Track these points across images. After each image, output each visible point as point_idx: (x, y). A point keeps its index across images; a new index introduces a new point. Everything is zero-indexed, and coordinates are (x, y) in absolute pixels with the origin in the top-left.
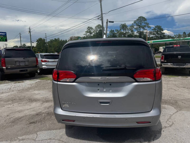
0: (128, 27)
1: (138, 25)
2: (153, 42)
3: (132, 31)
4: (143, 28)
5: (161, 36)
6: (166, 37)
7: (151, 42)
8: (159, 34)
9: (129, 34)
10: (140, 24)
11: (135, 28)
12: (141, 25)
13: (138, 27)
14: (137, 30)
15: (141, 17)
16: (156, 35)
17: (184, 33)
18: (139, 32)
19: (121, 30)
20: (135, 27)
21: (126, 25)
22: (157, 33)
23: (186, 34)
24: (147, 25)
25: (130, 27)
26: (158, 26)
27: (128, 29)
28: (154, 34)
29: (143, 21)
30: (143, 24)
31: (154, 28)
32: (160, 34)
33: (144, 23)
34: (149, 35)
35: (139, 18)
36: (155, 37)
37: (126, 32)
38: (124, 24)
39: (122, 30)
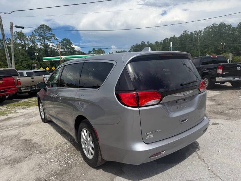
0: (27, 37)
1: (42, 36)
2: (66, 58)
3: (34, 42)
4: (48, 39)
5: (70, 52)
6: (77, 52)
7: (64, 58)
8: (68, 49)
9: (30, 46)
10: (43, 35)
11: (37, 39)
12: (45, 36)
13: (41, 38)
14: (40, 42)
15: (43, 25)
16: (65, 49)
17: (94, 49)
18: (43, 44)
19: (16, 39)
20: (38, 37)
21: (24, 34)
22: (66, 48)
23: (95, 50)
24: (53, 36)
25: (29, 37)
26: (65, 39)
27: (27, 39)
28: (62, 48)
29: (47, 31)
30: (48, 35)
31: (61, 41)
32: (70, 49)
33: (49, 33)
34: (57, 49)
35: (41, 25)
36: (65, 52)
37: (25, 44)
38: (20, 31)
39: (18, 39)
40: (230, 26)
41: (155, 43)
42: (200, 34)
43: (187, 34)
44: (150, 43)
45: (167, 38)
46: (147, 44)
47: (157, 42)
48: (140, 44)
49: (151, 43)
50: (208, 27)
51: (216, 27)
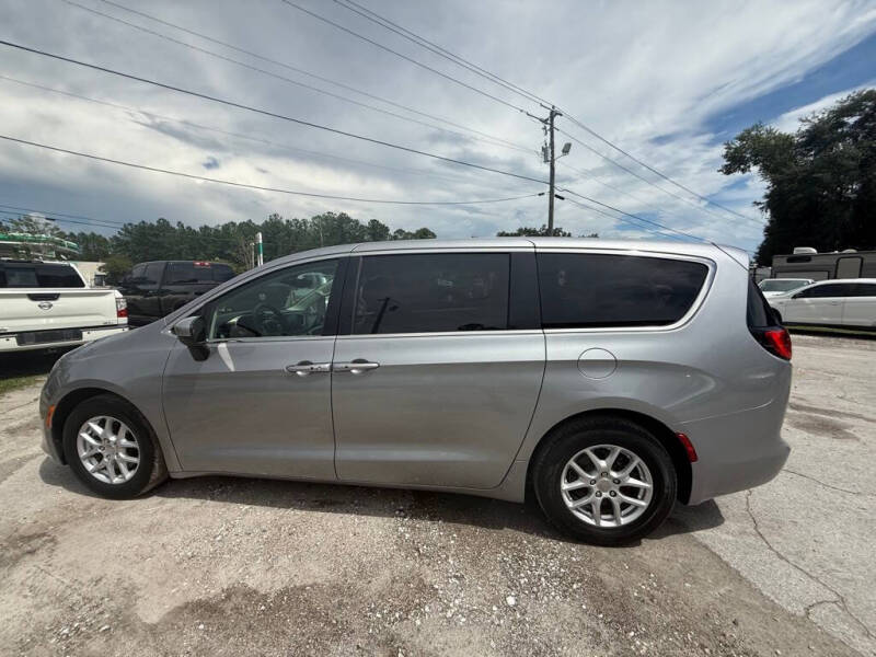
40: (357, 222)
41: (201, 229)
42: (306, 227)
43: (279, 222)
44: (185, 226)
45: (233, 224)
46: (177, 228)
47: (206, 227)
48: (156, 224)
49: (189, 228)
50: (319, 217)
51: (334, 220)
